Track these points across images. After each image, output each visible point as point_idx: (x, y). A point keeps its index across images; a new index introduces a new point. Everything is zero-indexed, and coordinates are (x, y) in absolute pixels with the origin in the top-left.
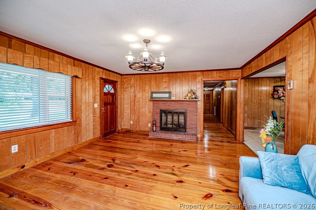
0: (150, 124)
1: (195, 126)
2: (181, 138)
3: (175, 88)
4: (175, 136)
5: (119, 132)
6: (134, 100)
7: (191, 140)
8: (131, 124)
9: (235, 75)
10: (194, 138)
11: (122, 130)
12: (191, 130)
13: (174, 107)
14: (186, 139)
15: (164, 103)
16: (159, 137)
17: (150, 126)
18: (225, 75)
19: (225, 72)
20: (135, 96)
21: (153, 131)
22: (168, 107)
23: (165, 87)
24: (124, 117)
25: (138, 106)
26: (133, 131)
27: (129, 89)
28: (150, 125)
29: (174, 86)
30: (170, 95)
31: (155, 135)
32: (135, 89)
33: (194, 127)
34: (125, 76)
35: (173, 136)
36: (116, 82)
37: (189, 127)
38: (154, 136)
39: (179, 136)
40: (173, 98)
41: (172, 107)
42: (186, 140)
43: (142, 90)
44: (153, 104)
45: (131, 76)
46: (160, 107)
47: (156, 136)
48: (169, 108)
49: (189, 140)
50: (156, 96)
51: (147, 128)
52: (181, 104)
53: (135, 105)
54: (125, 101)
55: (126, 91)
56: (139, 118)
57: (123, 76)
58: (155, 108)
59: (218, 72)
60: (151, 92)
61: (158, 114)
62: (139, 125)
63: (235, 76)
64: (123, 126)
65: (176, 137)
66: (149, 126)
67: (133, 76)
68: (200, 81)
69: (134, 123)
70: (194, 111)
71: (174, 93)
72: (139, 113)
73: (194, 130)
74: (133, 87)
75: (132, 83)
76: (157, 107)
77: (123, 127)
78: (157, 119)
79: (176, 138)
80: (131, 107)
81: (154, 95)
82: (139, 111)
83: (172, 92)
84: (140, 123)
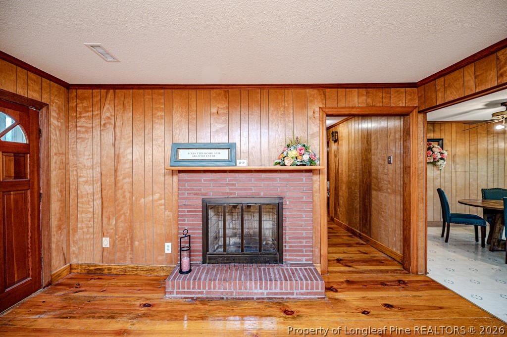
0: (170, 244)
1: (306, 242)
2: (278, 291)
3: (245, 134)
4: (256, 288)
5: (53, 285)
6: (116, 171)
7: (308, 294)
8: (103, 248)
9: (404, 101)
10: (317, 289)
11: (71, 269)
12: (297, 256)
13: (245, 189)
14: (293, 294)
15: (215, 178)
16: (204, 296)
17: (170, 252)
18: (380, 102)
19: (380, 94)
20: (117, 157)
21: (181, 272)
22: (228, 191)
23: (217, 131)
24: (79, 225)
25: (127, 187)
26: (113, 271)
27: (97, 132)
28: (168, 248)
29: (245, 126)
30: (233, 154)
31: (189, 288)
32: (118, 134)
33: (305, 247)
34: (80, 91)
35: (251, 288)
36: (40, 105)
37: (290, 247)
38: (184, 293)
39: (271, 285)
40: (242, 164)
41: (240, 189)
42: (295, 296)
43: (141, 138)
44: (179, 181)
45: (103, 91)
46: (203, 191)
47: (194, 293)
48: (231, 194)
49: (302, 294)
50: (190, 157)
51: (160, 258)
52: (267, 180)
53: (119, 185)
54: (83, 173)
55: (83, 139)
56: (131, 228)
57: (74, 92)
58: (186, 196)
59: (363, 91)
60: (173, 144)
61: (195, 211)
62: (132, 250)
63: (404, 105)
64: (77, 257)
65: (261, 289)
66: (166, 252)
67: (111, 91)
68: (317, 115)
69: (113, 244)
70: (304, 199)
71: (244, 148)
72: (132, 210)
73: (304, 256)
74: (112, 127)
75: (108, 114)
76: (193, 189)
77: (74, 261)
78: (194, 229)
79: (262, 293)
80: (105, 192)
81: (184, 154)
82: (132, 204)
83: (238, 145)
84: (136, 243)
